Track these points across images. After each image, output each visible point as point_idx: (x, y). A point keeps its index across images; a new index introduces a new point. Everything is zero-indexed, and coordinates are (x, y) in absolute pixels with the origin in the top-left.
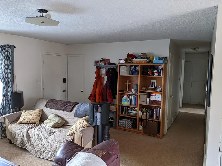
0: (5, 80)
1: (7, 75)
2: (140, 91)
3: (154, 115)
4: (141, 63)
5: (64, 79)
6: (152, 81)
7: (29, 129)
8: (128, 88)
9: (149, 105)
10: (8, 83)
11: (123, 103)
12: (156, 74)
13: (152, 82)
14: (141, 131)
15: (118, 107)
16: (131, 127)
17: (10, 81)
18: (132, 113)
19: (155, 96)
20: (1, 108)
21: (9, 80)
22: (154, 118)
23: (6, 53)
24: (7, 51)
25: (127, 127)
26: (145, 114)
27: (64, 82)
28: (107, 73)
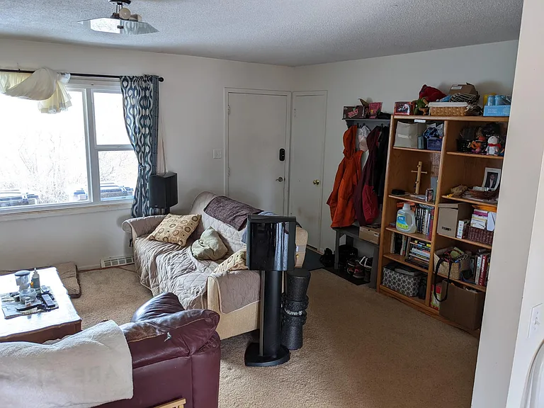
0: (140, 148)
1: (145, 138)
2: (441, 198)
3: (478, 273)
4: (449, 116)
5: (282, 152)
6: (488, 170)
7: (161, 253)
8: (417, 185)
9: (463, 240)
10: (145, 155)
11: (398, 224)
12: (492, 151)
13: (489, 174)
14: (437, 309)
15: (382, 234)
16: (411, 292)
17: (149, 152)
18: (420, 256)
19: (485, 218)
20: (135, 205)
21: (147, 149)
22: (477, 281)
23: (142, 94)
24: (146, 89)
25: (403, 292)
26: (446, 264)
27: (282, 157)
28: (371, 138)
